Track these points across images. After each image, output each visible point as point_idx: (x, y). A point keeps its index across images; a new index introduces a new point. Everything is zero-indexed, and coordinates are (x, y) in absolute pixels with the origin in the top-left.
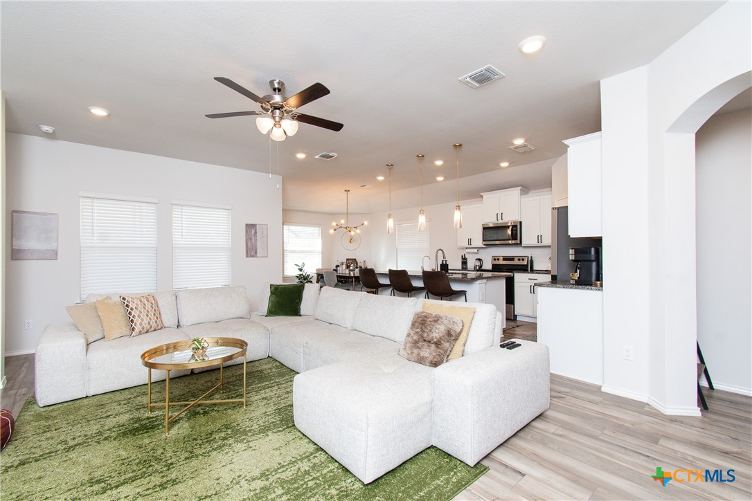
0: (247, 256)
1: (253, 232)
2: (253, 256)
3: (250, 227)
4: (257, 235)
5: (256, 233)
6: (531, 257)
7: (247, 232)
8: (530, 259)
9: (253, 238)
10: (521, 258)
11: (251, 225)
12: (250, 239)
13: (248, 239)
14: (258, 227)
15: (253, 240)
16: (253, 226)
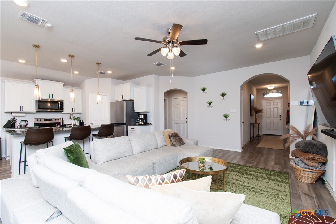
6: (63, 118)
8: (62, 119)
10: (57, 119)
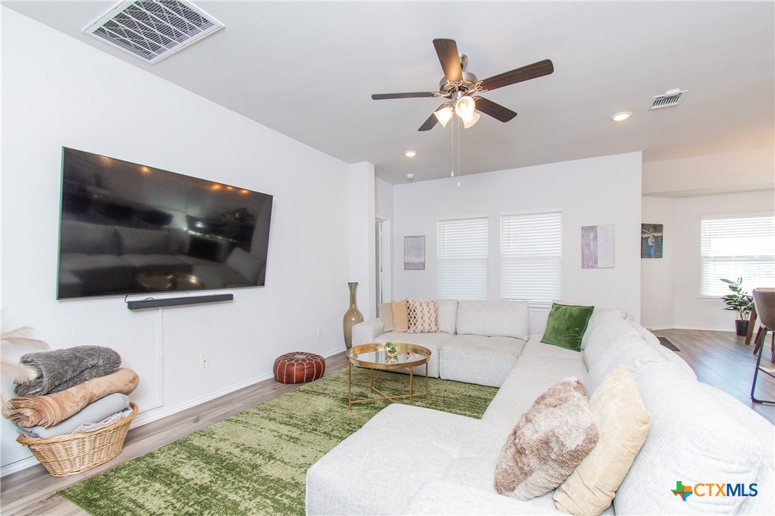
0: (583, 267)
1: (592, 235)
2: (592, 267)
3: (588, 230)
4: (598, 239)
5: (596, 236)
7: (583, 236)
9: (592, 243)
11: (590, 227)
12: (588, 245)
13: (585, 245)
14: (598, 230)
15: (592, 248)
16: (593, 228)
